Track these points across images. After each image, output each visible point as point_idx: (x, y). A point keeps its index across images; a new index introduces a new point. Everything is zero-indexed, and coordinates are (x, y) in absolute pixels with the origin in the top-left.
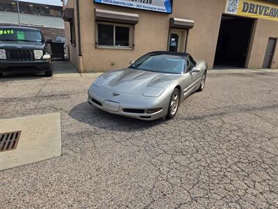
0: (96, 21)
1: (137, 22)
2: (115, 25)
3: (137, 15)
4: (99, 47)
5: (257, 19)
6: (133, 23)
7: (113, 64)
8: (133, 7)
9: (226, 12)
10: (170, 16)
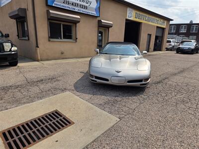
0: (49, 19)
1: (79, 22)
2: (62, 23)
3: (79, 17)
4: (52, 40)
5: (142, 23)
6: (75, 22)
7: (62, 53)
8: (76, 10)
9: (128, 18)
10: (98, 19)
